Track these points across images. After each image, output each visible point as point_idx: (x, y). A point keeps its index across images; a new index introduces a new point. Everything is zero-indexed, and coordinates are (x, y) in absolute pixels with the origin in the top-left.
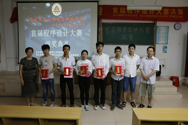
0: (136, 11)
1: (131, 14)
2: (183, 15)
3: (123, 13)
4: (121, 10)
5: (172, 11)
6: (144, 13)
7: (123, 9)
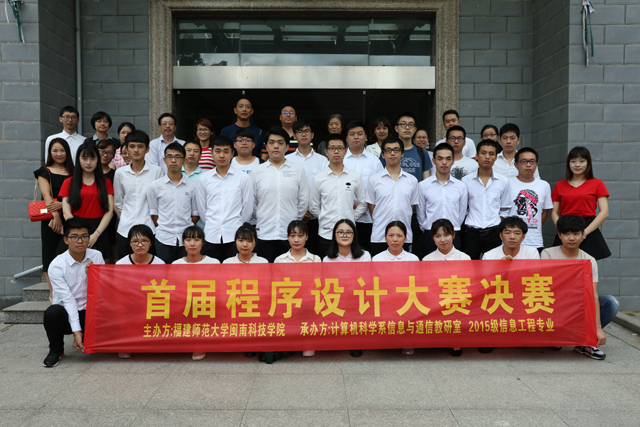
0: (280, 301)
1: (247, 321)
2: (551, 311)
3: (204, 312)
4: (194, 294)
5: (492, 290)
6: (325, 308)
7: (204, 291)
